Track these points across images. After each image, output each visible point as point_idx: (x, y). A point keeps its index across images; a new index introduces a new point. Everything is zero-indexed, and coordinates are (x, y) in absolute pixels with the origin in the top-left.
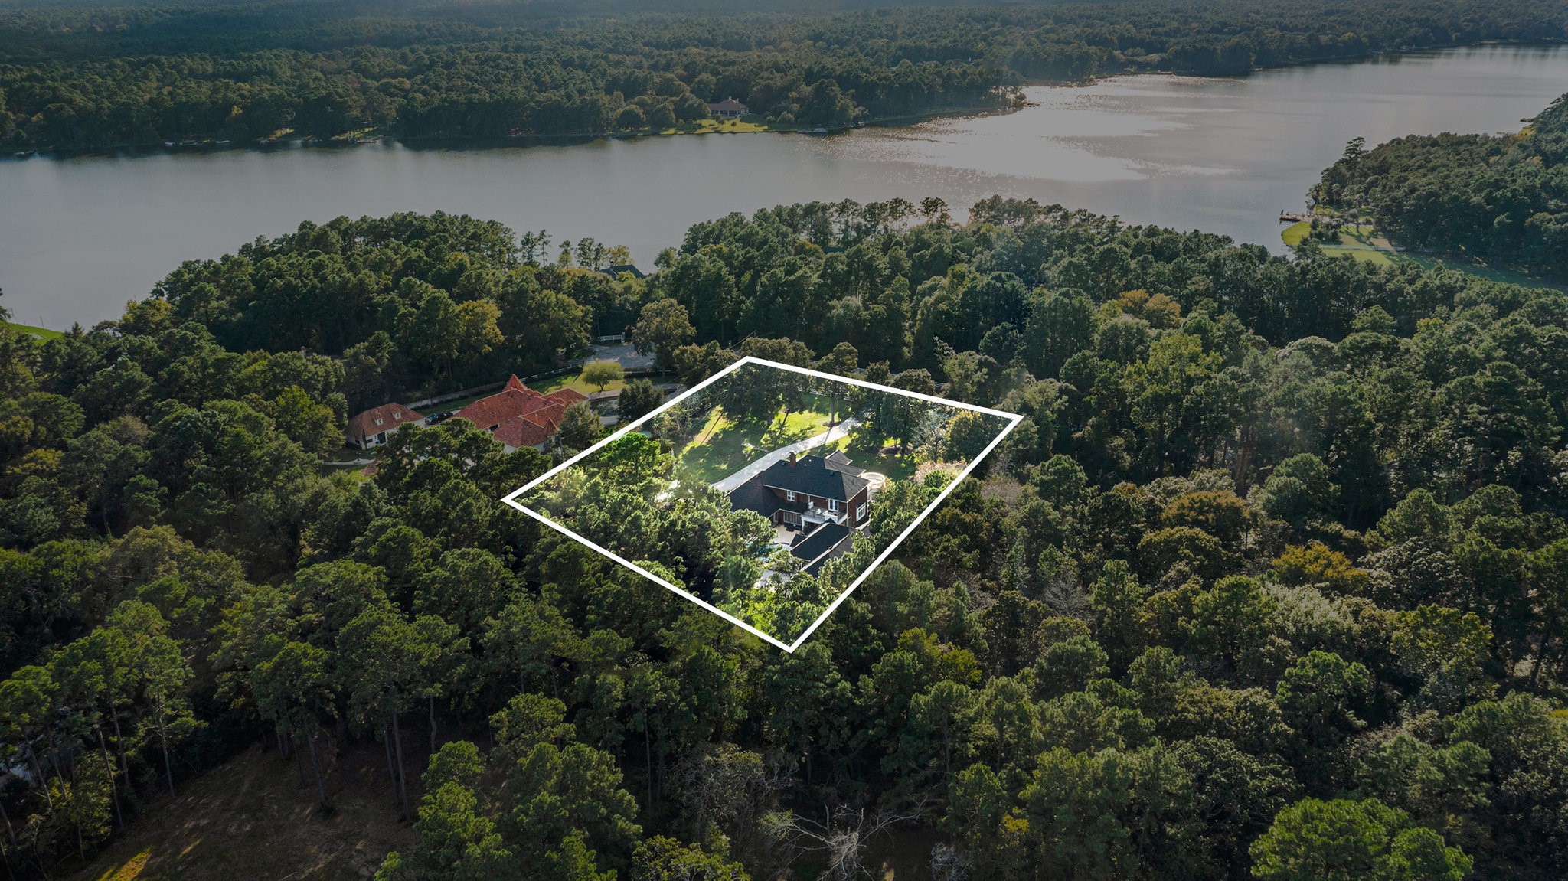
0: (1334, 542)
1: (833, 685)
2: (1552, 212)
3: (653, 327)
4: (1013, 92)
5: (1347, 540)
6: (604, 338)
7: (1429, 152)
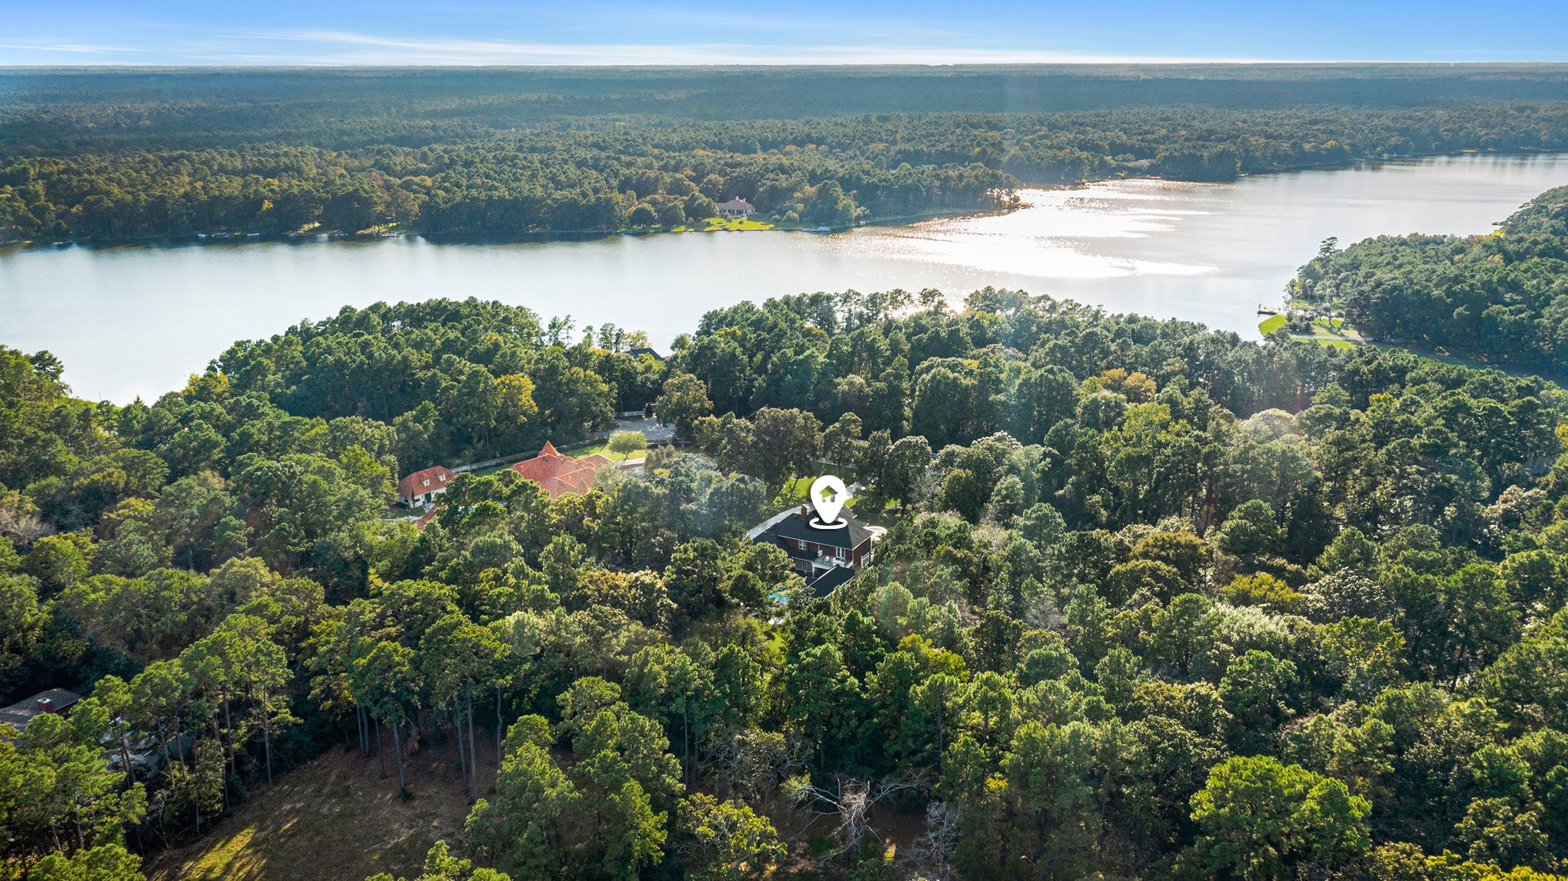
0: (1278, 572)
1: (843, 680)
2: (1506, 305)
3: (675, 400)
4: (1008, 194)
5: (1290, 572)
6: (626, 414)
7: (1398, 252)
